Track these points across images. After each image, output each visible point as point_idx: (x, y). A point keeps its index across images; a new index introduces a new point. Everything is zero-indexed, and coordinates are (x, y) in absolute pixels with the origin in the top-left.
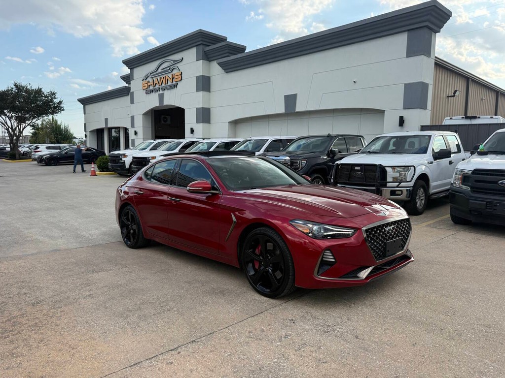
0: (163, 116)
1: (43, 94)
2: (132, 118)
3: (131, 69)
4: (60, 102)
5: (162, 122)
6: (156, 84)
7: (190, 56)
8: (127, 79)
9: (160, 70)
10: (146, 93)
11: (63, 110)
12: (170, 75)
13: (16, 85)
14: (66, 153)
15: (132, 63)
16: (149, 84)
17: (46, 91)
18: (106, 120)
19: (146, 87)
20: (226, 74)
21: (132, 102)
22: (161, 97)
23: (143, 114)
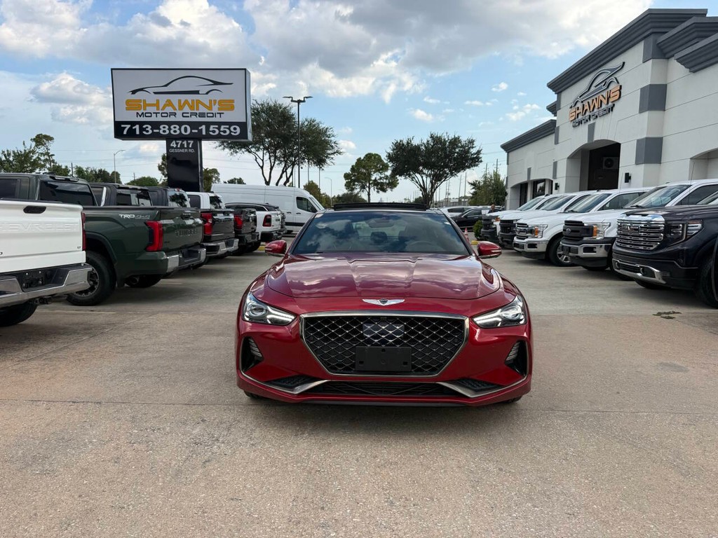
0: (605, 159)
1: (460, 143)
2: (555, 164)
3: (559, 93)
4: (479, 152)
5: (604, 167)
6: (586, 110)
7: (634, 56)
8: (553, 109)
9: (593, 88)
10: (574, 126)
11: (481, 161)
12: (605, 94)
13: (432, 137)
14: (465, 217)
15: (559, 85)
16: (577, 112)
17: (464, 139)
18: (529, 170)
19: (573, 118)
20: (692, 74)
21: (557, 142)
22: (591, 130)
23: (568, 158)
